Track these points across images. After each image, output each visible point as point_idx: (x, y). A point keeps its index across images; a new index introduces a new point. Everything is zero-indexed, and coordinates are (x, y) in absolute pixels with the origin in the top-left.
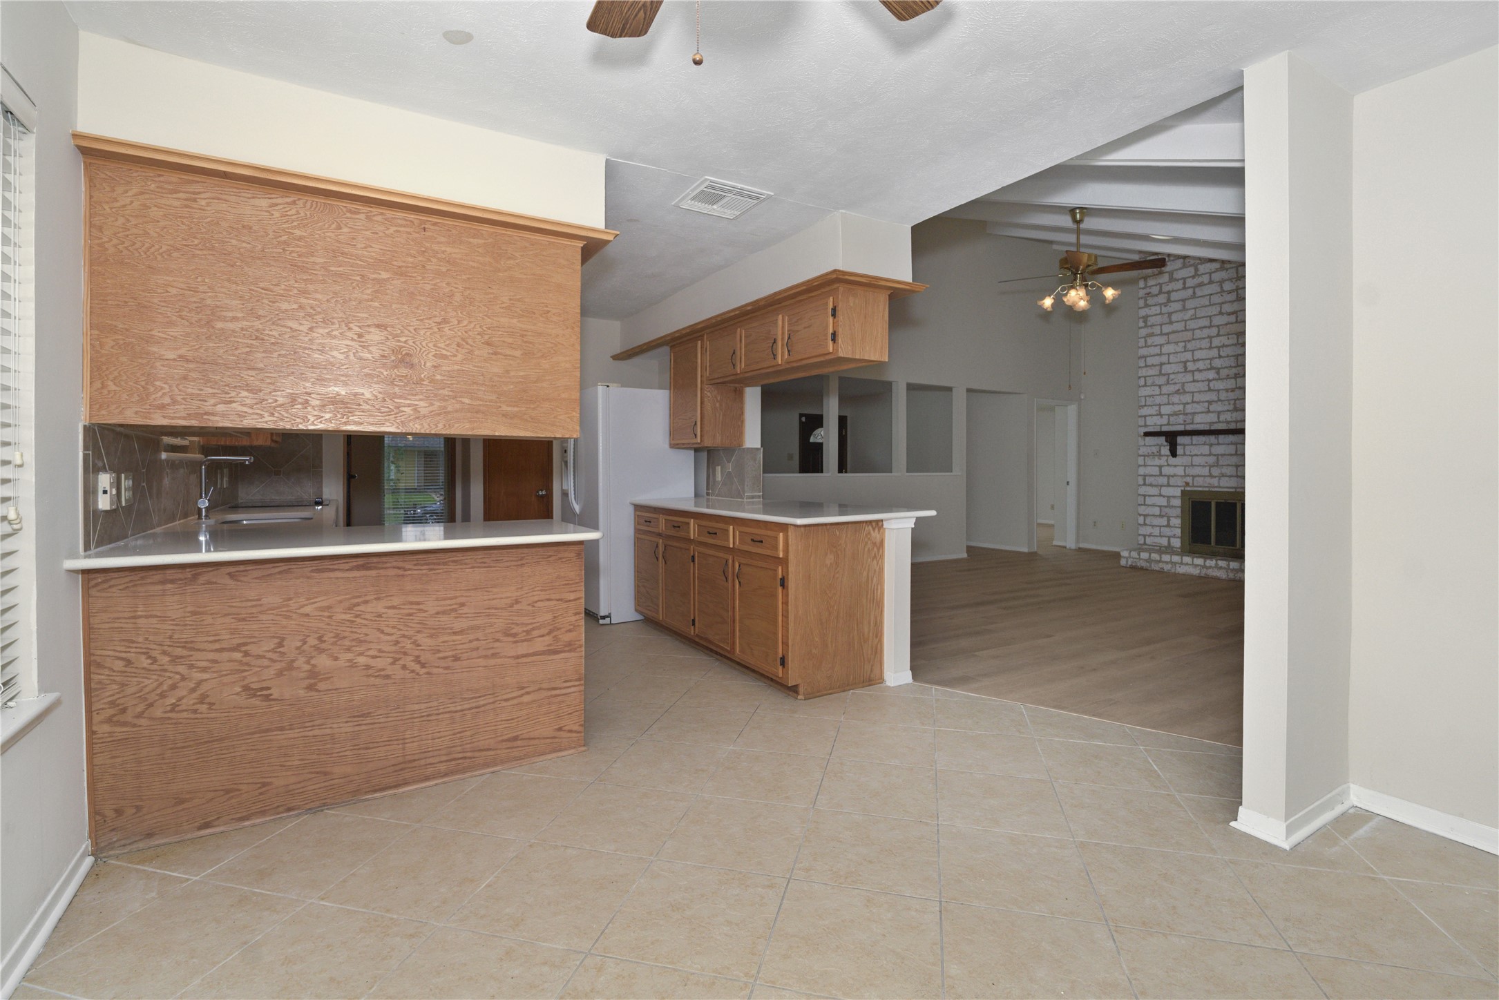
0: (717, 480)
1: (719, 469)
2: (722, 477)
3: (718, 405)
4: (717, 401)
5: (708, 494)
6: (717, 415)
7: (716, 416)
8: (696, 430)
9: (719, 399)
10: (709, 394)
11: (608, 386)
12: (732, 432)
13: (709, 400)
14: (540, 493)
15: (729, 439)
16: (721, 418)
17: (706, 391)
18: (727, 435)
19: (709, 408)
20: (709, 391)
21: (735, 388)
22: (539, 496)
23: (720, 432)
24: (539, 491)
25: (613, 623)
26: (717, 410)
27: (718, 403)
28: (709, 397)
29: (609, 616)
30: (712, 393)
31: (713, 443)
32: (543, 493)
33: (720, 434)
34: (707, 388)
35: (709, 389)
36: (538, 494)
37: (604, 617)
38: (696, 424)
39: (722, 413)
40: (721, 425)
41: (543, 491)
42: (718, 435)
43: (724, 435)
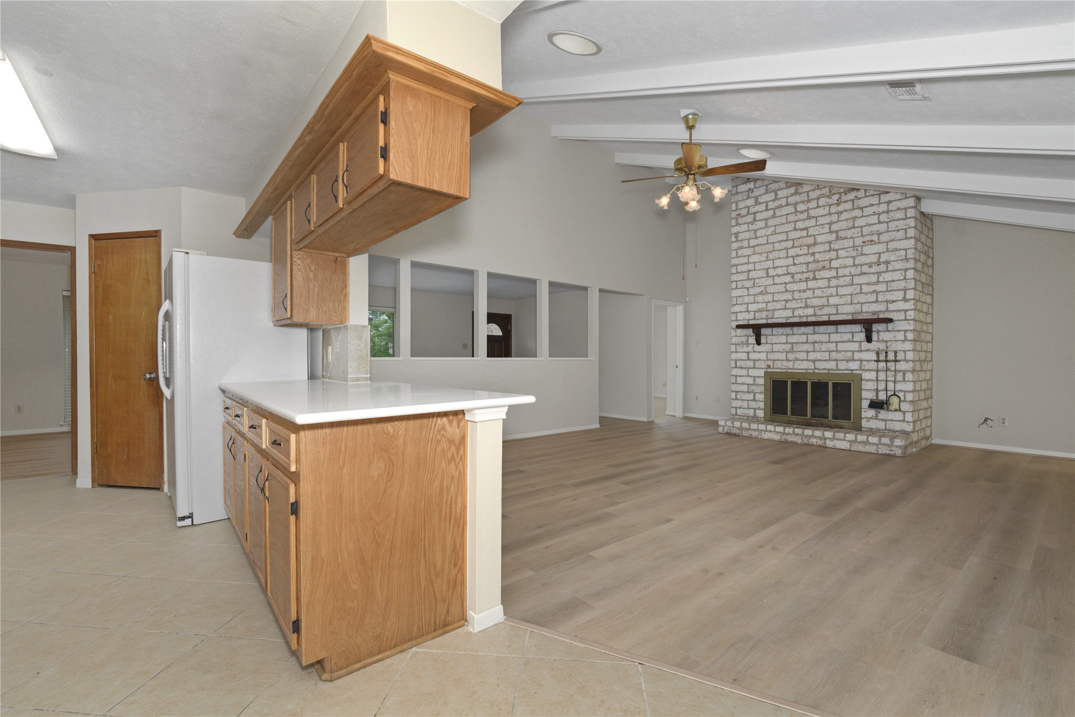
0: (329, 360)
1: (330, 349)
2: (332, 358)
3: (311, 275)
4: (311, 271)
5: (323, 376)
6: (311, 286)
7: (309, 287)
8: (286, 304)
9: (313, 268)
10: (299, 262)
11: (187, 253)
12: (331, 307)
13: (299, 269)
14: (148, 376)
15: (327, 314)
16: (316, 290)
17: (296, 258)
18: (325, 310)
19: (300, 279)
20: (299, 258)
21: (335, 258)
22: (148, 380)
23: (315, 306)
24: (147, 373)
25: (195, 525)
26: (311, 281)
27: (312, 273)
28: (300, 267)
29: (191, 516)
30: (304, 261)
31: (305, 318)
32: (152, 376)
33: (315, 309)
34: (297, 255)
35: (299, 256)
36: (146, 377)
37: (183, 519)
38: (286, 297)
39: (317, 284)
40: (315, 298)
41: (152, 373)
42: (312, 309)
43: (321, 310)
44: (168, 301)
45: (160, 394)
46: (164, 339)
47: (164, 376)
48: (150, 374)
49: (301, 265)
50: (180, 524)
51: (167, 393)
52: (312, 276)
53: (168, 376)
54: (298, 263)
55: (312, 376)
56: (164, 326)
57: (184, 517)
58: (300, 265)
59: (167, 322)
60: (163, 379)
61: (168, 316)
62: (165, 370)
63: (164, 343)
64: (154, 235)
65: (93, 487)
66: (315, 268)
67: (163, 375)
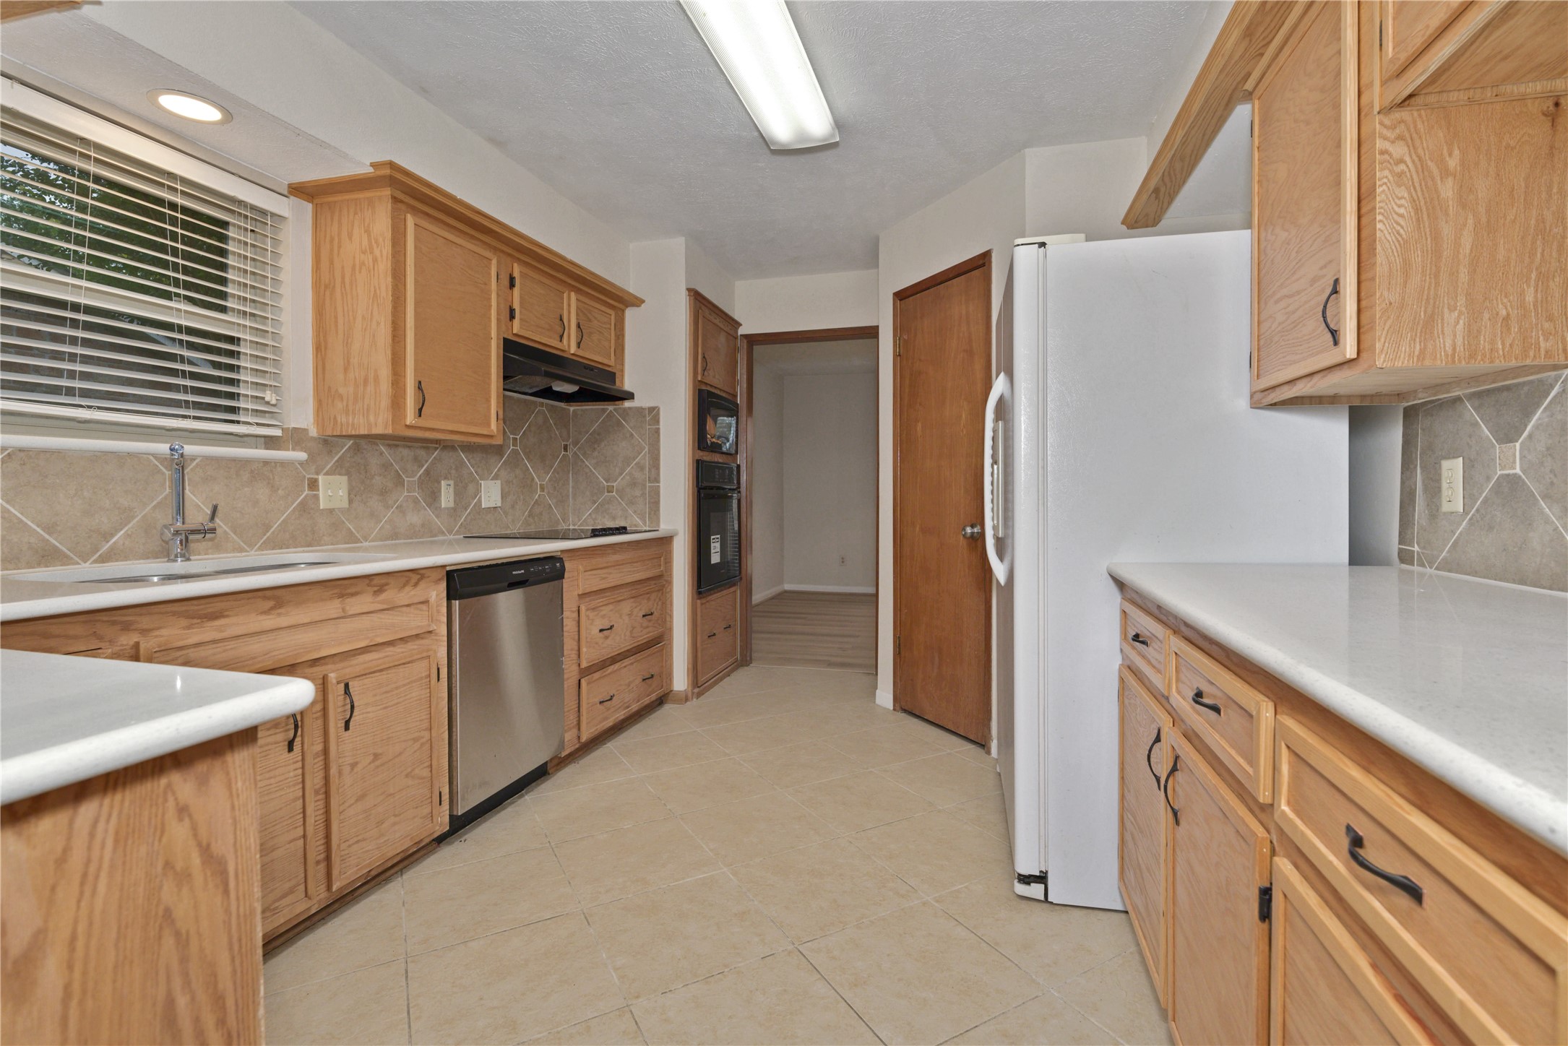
0: (1446, 507)
1: (1453, 470)
2: (1469, 498)
3: (1448, 190)
4: (1445, 173)
5: (1405, 557)
6: (1447, 230)
7: (1436, 237)
8: (1339, 315)
9: (1453, 163)
10: (1399, 150)
11: (1043, 245)
12: (1530, 298)
13: (1400, 175)
14: (969, 530)
15: (1515, 329)
16: (1467, 242)
17: (1385, 138)
18: (1504, 313)
19: (1402, 211)
20: (1400, 138)
21: (1550, 103)
22: (969, 538)
23: (1461, 301)
24: (968, 526)
25: (1051, 903)
26: (1447, 215)
27: (1450, 181)
28: (1402, 167)
29: (1042, 878)
30: (1418, 143)
31: (1422, 352)
32: (976, 530)
33: (1461, 313)
34: (1393, 127)
35: (1401, 129)
36: (966, 533)
37: (1026, 880)
38: (1335, 291)
39: (1470, 221)
40: (1464, 277)
41: (976, 526)
42: (1450, 317)
43: (1486, 316)
44: (1002, 375)
45: (987, 570)
46: (995, 462)
47: (994, 535)
48: (972, 526)
49: (1407, 159)
50: (1021, 889)
51: (999, 570)
52: (1450, 194)
53: (1000, 536)
54: (1395, 155)
55: (1360, 554)
56: (995, 431)
57: (1031, 876)
58: (1401, 161)
59: (1000, 422)
60: (993, 541)
61: (1004, 410)
62: (995, 522)
63: (995, 467)
64: (981, 262)
65: (894, 710)
66: (1462, 163)
67: (992, 532)
